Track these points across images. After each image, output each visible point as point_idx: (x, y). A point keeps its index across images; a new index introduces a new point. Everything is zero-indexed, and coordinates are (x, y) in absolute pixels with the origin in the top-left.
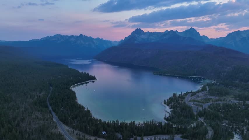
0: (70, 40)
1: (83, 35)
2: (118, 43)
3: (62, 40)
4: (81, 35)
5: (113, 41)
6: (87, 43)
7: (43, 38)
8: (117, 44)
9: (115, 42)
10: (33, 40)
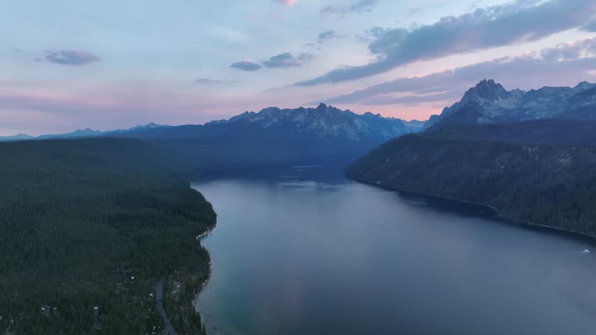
0: (296, 120)
1: (328, 106)
2: (423, 125)
3: (275, 120)
4: (322, 106)
5: (409, 121)
6: (335, 127)
7: (235, 117)
8: (418, 129)
9: (414, 121)
10: (214, 121)
